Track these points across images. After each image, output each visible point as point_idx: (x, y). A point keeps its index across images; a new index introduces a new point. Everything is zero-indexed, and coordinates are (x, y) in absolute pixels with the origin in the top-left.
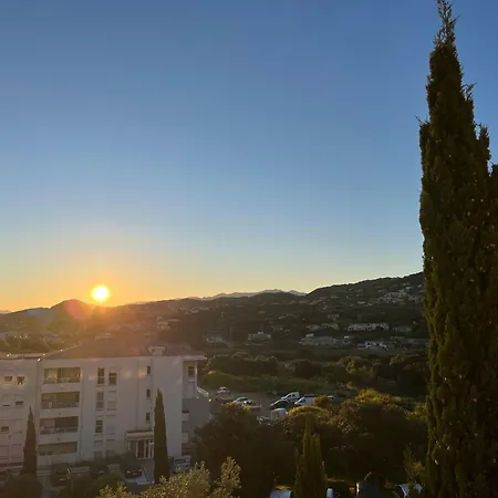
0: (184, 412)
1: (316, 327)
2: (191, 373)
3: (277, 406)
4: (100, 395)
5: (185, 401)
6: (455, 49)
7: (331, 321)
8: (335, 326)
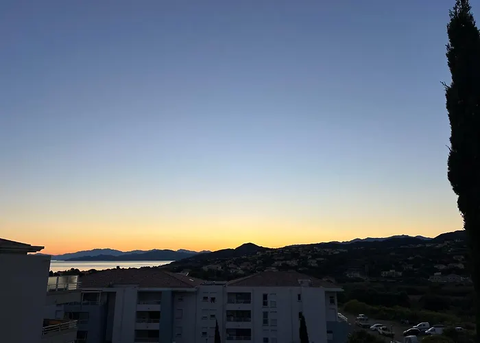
0: (328, 332)
1: (443, 267)
2: (332, 302)
3: (409, 333)
4: (265, 314)
5: (329, 324)
6: (471, 17)
7: (457, 262)
8: (461, 266)
